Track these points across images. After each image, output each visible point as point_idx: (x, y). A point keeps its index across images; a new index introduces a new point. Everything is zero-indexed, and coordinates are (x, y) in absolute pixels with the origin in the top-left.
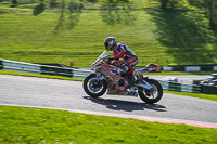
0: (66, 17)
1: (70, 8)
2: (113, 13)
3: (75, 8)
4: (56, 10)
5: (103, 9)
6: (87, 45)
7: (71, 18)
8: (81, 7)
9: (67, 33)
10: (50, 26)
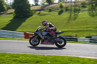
0: (73, 15)
1: (74, 11)
2: (94, 11)
3: (76, 11)
4: (68, 12)
5: (89, 10)
6: (83, 27)
7: (75, 15)
8: (79, 10)
9: (74, 22)
10: (66, 19)
